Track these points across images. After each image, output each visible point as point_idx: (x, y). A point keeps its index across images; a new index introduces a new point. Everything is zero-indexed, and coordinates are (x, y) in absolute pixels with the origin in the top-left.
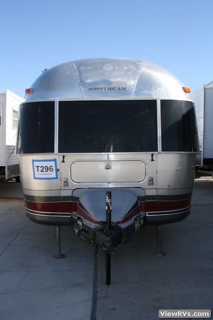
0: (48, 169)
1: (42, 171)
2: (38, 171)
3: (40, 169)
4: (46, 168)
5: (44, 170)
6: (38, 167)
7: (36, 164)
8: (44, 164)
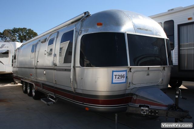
0: (122, 76)
1: (118, 78)
2: (116, 78)
3: (117, 77)
4: (121, 76)
5: (120, 77)
6: (116, 75)
7: (115, 73)
8: (120, 73)
